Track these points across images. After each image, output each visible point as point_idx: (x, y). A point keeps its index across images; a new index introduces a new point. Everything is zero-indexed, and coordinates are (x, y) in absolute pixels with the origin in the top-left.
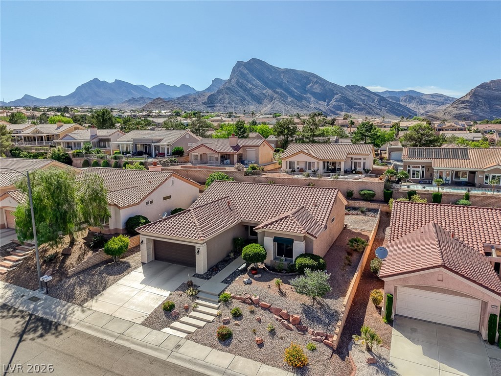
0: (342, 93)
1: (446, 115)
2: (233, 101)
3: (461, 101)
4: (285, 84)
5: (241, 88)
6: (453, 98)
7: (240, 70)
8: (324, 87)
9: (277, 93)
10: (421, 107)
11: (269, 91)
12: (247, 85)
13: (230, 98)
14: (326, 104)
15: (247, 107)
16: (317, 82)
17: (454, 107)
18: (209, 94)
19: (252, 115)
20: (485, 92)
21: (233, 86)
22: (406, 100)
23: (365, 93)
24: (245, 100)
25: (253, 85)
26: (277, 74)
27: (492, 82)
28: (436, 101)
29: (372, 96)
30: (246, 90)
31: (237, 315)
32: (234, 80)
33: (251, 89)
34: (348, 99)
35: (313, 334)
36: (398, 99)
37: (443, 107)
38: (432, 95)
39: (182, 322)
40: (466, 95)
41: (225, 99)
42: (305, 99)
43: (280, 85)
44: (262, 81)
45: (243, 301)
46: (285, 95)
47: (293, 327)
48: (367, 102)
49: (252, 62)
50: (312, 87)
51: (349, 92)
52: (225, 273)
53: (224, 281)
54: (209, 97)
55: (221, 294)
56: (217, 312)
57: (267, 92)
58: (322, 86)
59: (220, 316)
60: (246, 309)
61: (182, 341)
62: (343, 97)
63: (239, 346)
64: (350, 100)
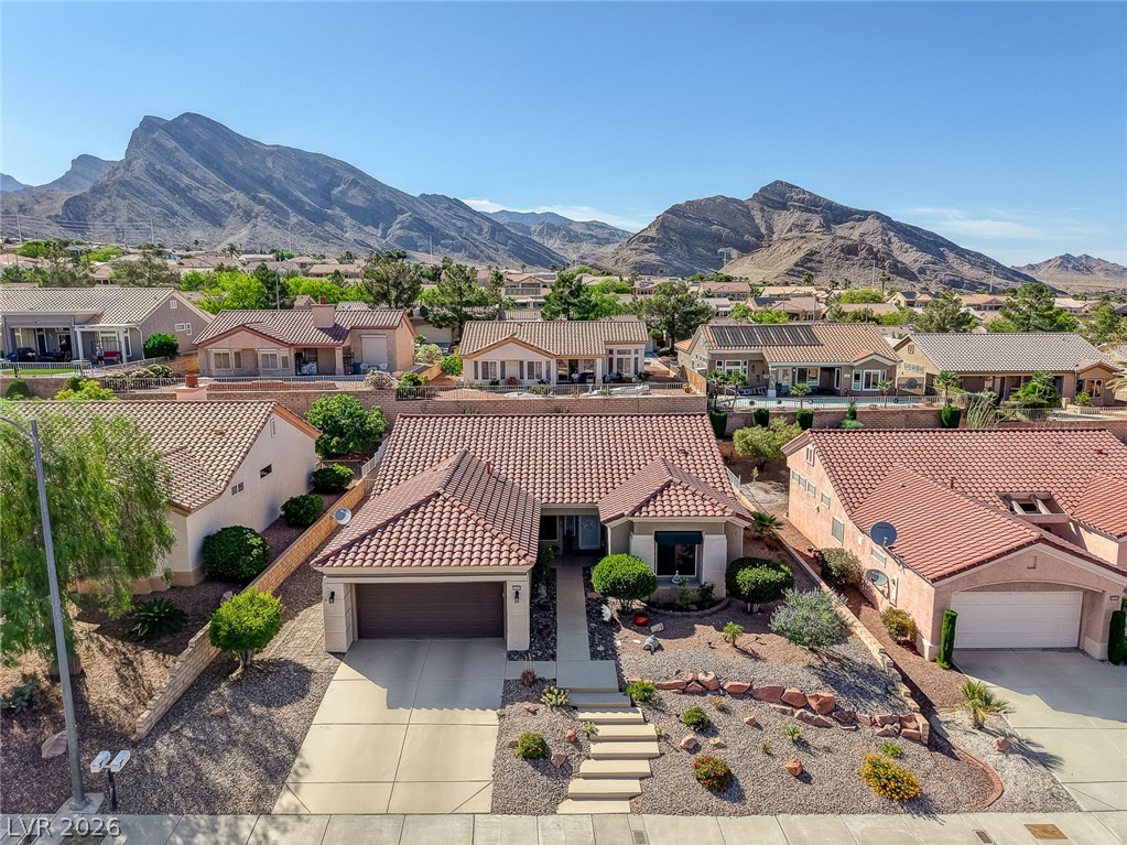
0: (415, 212)
1: (620, 264)
2: (140, 215)
3: (642, 238)
4: (279, 181)
5: (163, 185)
6: (624, 231)
7: (154, 141)
8: (373, 195)
9: (261, 202)
10: (570, 247)
11: (242, 198)
12: (179, 179)
13: (131, 208)
14: (379, 233)
15: (183, 233)
16: (354, 183)
17: (631, 250)
18: (66, 195)
19: (232, 253)
20: (679, 222)
21: (137, 178)
22: (541, 231)
23: (462, 213)
24: (175, 214)
25: (193, 177)
26: (257, 157)
27: (689, 203)
28: (596, 237)
29: (476, 220)
30: (175, 189)
31: (703, 726)
32: (139, 166)
33: (189, 188)
34: (428, 224)
35: (874, 723)
36: (527, 230)
37: (610, 249)
38: (588, 225)
39: (587, 777)
40: (650, 226)
41: (115, 210)
42: (331, 219)
43: (267, 184)
44: (218, 170)
45: (684, 689)
46: (281, 208)
47: (827, 719)
48: (467, 234)
49: (186, 121)
50: (344, 192)
51: (429, 208)
52: (573, 637)
53: (594, 655)
54: (67, 204)
55: (623, 687)
56: (650, 730)
57: (233, 199)
58: (368, 192)
59: (667, 737)
60: (707, 706)
61: (637, 822)
62: (415, 219)
63: (766, 790)
64: (431, 226)
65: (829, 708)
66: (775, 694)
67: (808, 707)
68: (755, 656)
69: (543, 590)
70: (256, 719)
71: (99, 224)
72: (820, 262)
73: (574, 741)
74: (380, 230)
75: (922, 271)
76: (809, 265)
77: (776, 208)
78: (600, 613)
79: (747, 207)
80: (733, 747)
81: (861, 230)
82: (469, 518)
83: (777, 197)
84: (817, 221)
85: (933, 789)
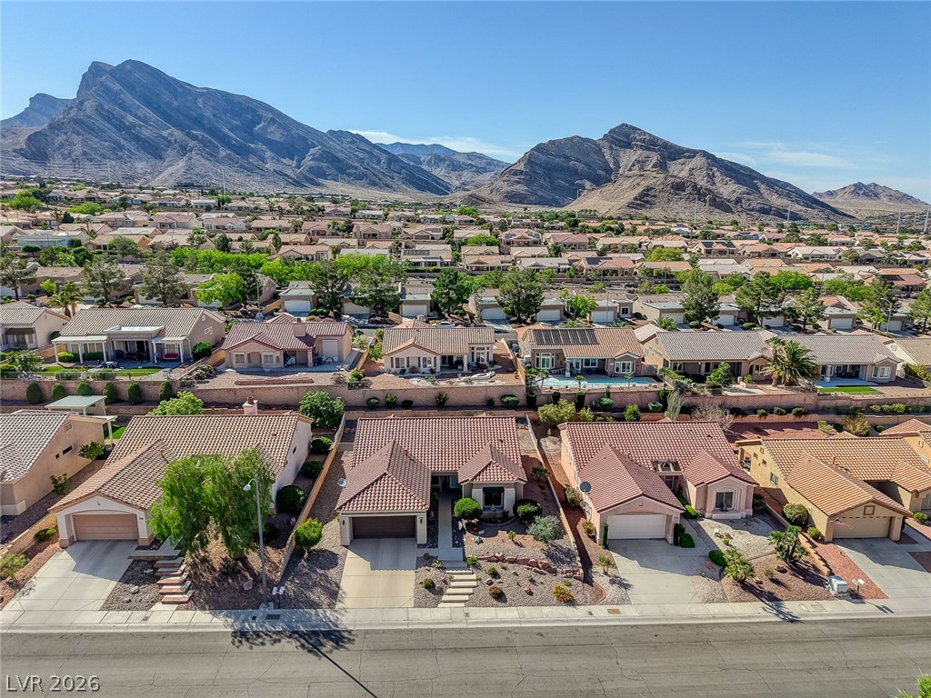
0: (324, 146)
1: (494, 193)
2: (93, 149)
3: (510, 171)
4: (209, 119)
5: (111, 123)
7: (102, 84)
8: (289, 131)
9: (195, 138)
10: (454, 175)
11: (178, 134)
12: (124, 118)
13: (85, 142)
14: (294, 164)
15: (129, 164)
16: (273, 121)
17: (503, 181)
18: (28, 131)
20: (543, 158)
21: (89, 117)
22: (430, 161)
23: (363, 146)
24: (122, 148)
25: (136, 116)
26: (190, 98)
27: (552, 142)
28: (475, 166)
29: (376, 152)
30: (121, 127)
31: (495, 575)
32: (90, 106)
33: (133, 126)
34: (335, 157)
35: (563, 573)
36: (417, 160)
37: (486, 177)
39: (449, 594)
40: (519, 161)
41: (71, 144)
42: (253, 152)
43: (198, 122)
44: (157, 109)
45: (490, 560)
46: (212, 143)
47: (545, 572)
48: (368, 164)
49: (128, 67)
50: (264, 129)
51: (334, 141)
52: (445, 536)
53: (454, 545)
54: (29, 139)
55: (465, 559)
56: (474, 577)
57: (171, 135)
58: (285, 129)
59: (480, 579)
60: (497, 567)
61: (466, 610)
62: (324, 151)
63: (515, 598)
64: (338, 158)
65: (546, 567)
66: (525, 562)
67: (538, 567)
68: (521, 545)
69: (432, 514)
70: (321, 575)
71: (57, 156)
72: (655, 196)
73: (445, 581)
74: (295, 162)
75: (738, 201)
76: (646, 199)
77: (622, 147)
78: (458, 526)
79: (598, 145)
80: (505, 583)
81: (691, 166)
82: (400, 486)
83: (623, 137)
84: (655, 158)
85: (578, 597)
